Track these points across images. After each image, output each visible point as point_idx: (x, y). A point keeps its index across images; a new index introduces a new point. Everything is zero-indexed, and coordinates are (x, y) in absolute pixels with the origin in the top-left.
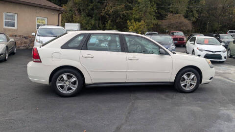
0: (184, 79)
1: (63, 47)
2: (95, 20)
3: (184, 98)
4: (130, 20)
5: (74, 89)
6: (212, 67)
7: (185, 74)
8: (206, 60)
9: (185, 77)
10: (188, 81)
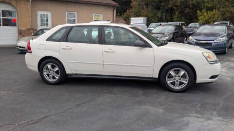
1: (48, 40)
5: (57, 78)
7: (173, 70)
8: (202, 53)
9: (172, 73)
10: (177, 78)
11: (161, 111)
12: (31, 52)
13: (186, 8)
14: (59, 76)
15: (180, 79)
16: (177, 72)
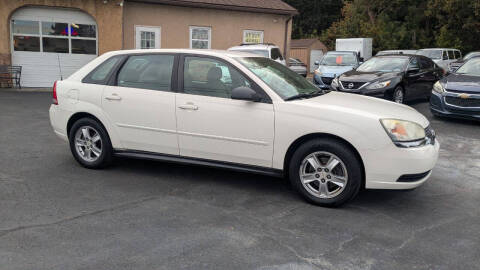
0: (310, 168)
1: (84, 81)
5: (98, 155)
6: (397, 144)
7: (314, 154)
8: (381, 121)
9: (312, 161)
10: (323, 174)
12: (57, 104)
14: (101, 151)
15: (329, 177)
16: (323, 160)
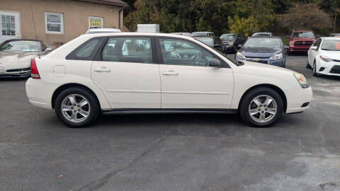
0: (255, 106)
1: (68, 57)
2: (181, 18)
3: (249, 134)
4: (232, 16)
5: (86, 116)
6: (304, 87)
7: (257, 97)
8: (294, 74)
9: (256, 101)
10: (263, 108)
11: (261, 153)
12: (39, 78)
13: (213, 12)
14: (88, 113)
15: (266, 110)
16: (263, 100)
